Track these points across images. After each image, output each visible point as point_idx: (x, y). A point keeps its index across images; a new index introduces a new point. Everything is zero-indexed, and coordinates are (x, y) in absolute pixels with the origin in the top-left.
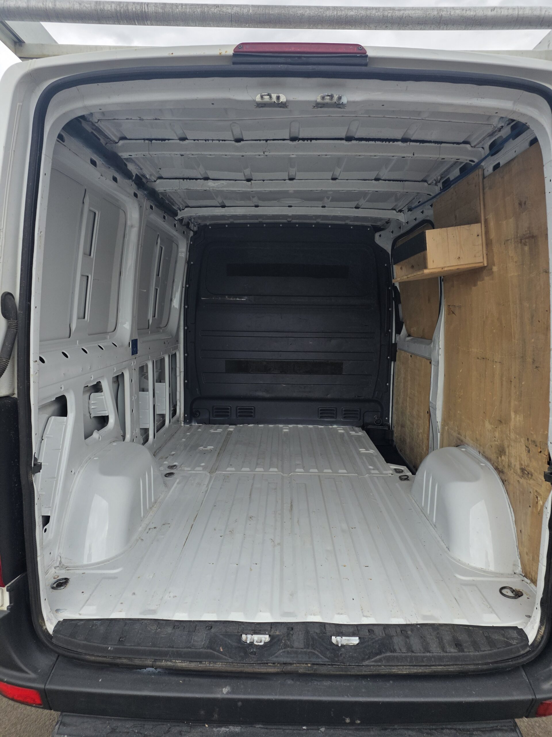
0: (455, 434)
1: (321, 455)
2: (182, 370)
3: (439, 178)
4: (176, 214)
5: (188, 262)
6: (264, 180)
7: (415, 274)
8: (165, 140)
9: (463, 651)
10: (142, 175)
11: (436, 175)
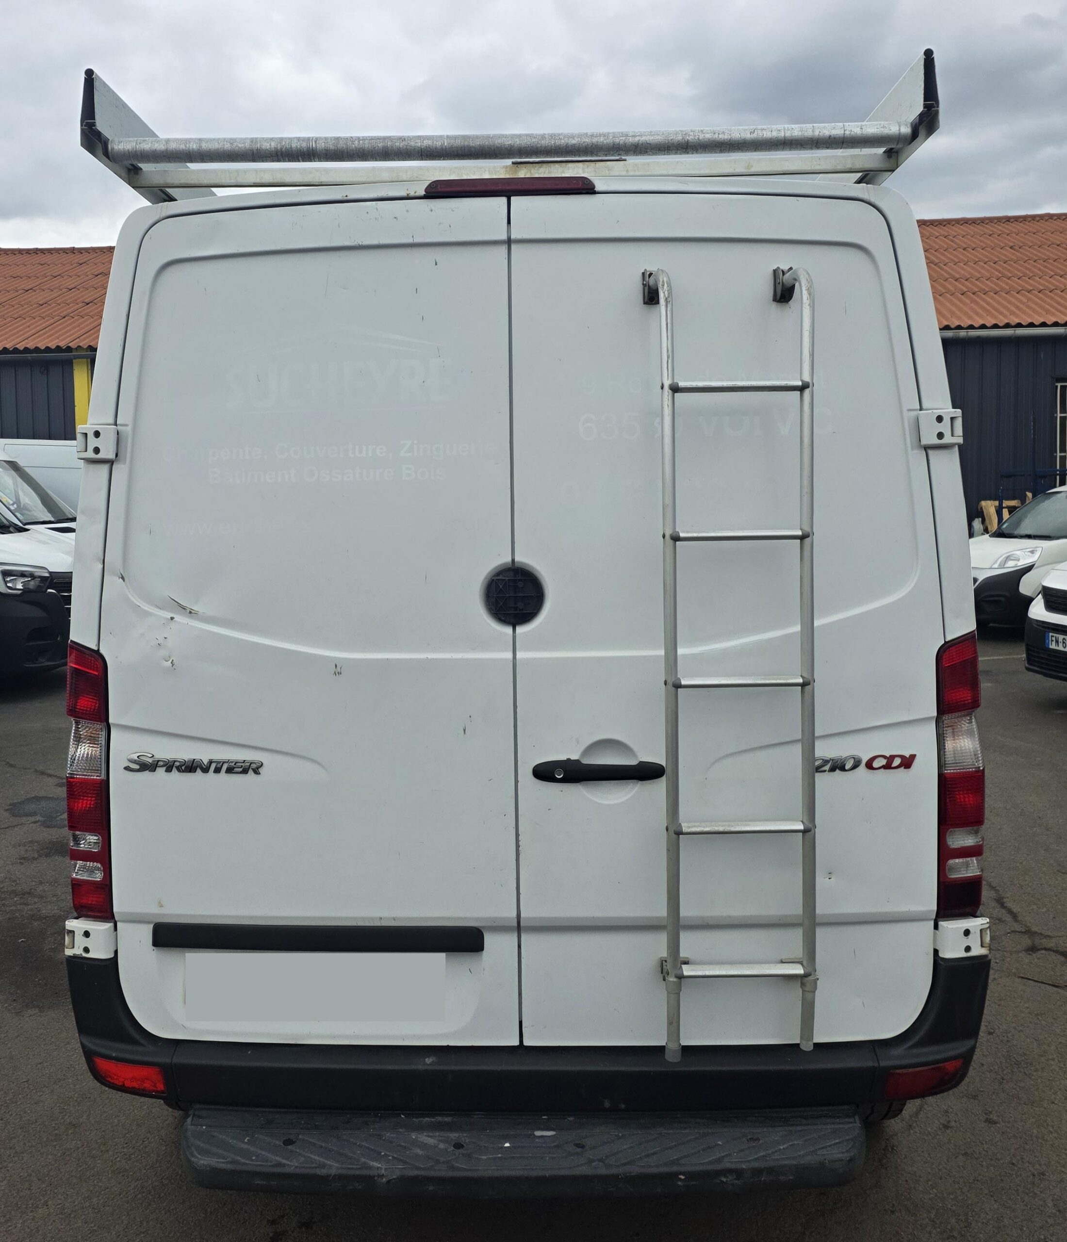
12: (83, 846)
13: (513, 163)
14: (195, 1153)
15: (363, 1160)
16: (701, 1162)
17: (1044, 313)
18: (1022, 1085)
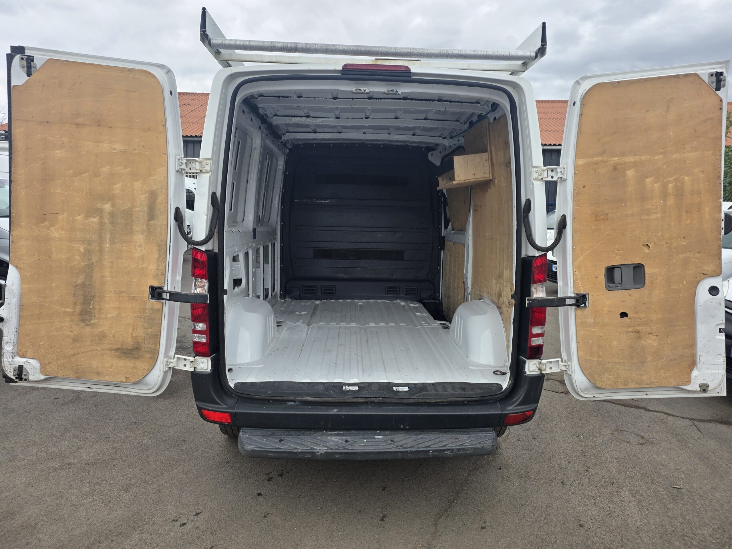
0: (478, 293)
1: (387, 316)
2: (279, 256)
3: (466, 120)
4: (281, 138)
5: (285, 173)
6: (348, 118)
7: (448, 184)
8: (288, 97)
9: (465, 391)
10: (265, 115)
11: (464, 118)
12: (197, 328)
13: (375, 59)
14: (245, 444)
15: (311, 446)
16: (438, 446)
17: (555, 140)
18: (546, 426)
